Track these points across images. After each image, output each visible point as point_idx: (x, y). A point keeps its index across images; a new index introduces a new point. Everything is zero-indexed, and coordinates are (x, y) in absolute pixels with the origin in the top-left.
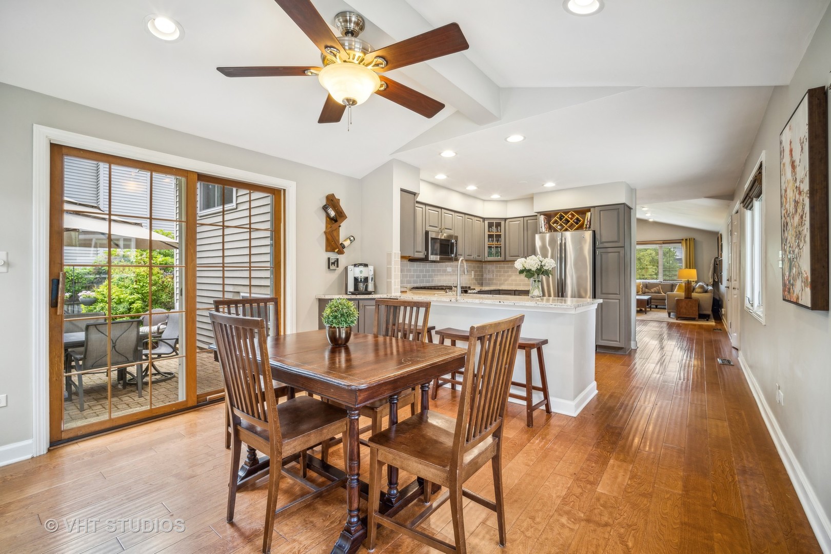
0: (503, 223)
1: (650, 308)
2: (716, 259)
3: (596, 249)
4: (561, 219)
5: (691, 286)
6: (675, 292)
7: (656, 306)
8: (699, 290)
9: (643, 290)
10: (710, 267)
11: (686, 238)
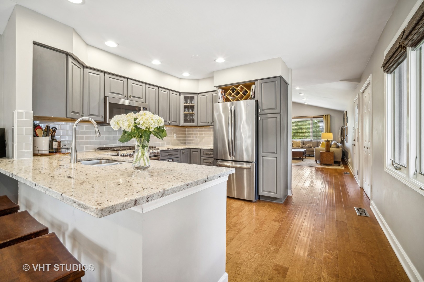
0: (196, 97)
1: (306, 156)
2: (343, 127)
3: (259, 115)
4: (233, 92)
5: (329, 144)
6: (320, 147)
7: (309, 155)
8: (334, 146)
9: (302, 145)
10: (339, 132)
11: (326, 115)
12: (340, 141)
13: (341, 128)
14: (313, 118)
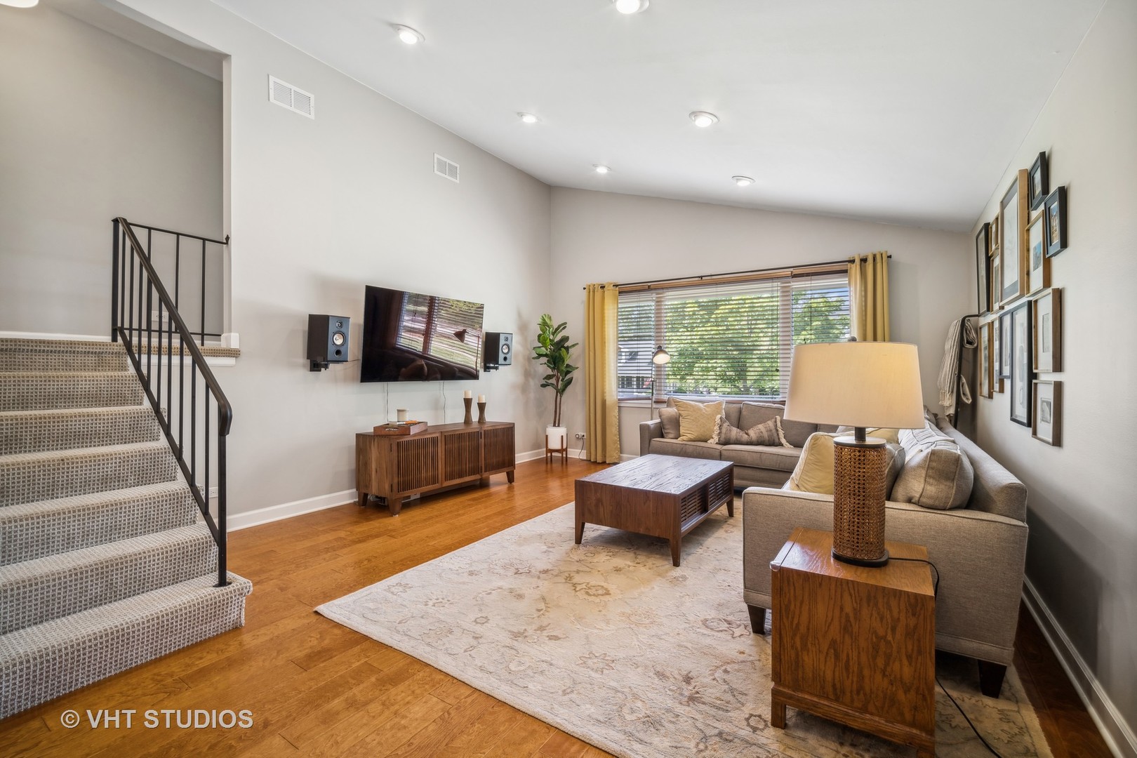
9: (724, 430)
10: (943, 353)
11: (863, 255)
12: (952, 411)
13: (954, 331)
14: (795, 276)
